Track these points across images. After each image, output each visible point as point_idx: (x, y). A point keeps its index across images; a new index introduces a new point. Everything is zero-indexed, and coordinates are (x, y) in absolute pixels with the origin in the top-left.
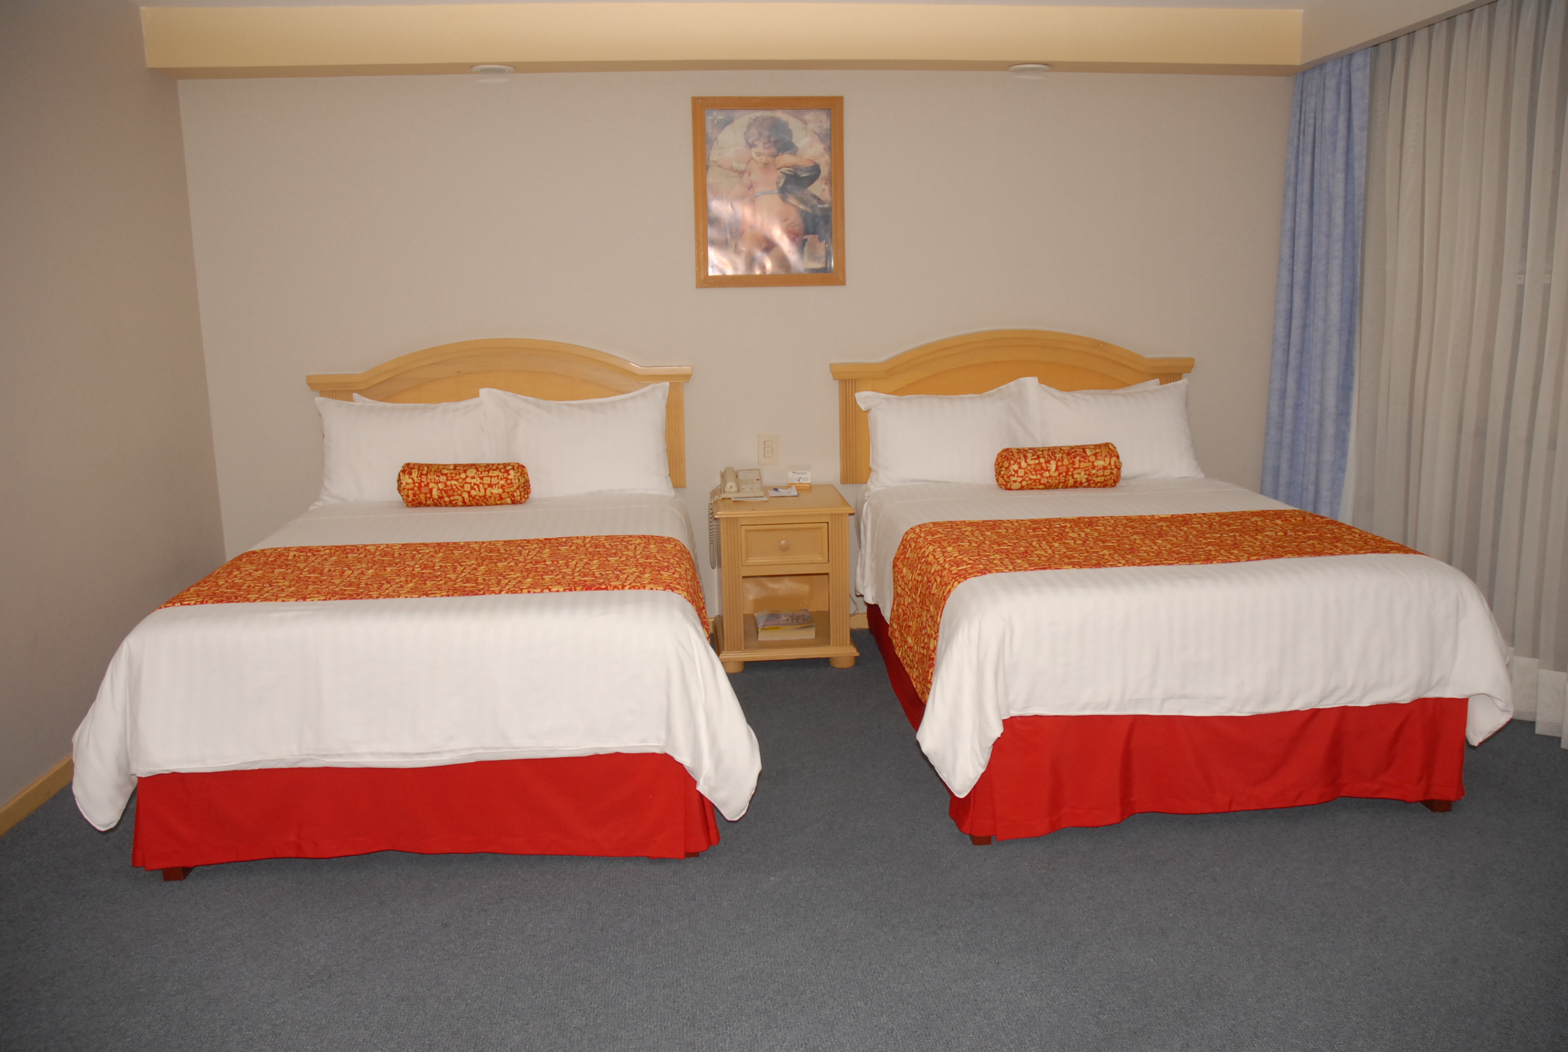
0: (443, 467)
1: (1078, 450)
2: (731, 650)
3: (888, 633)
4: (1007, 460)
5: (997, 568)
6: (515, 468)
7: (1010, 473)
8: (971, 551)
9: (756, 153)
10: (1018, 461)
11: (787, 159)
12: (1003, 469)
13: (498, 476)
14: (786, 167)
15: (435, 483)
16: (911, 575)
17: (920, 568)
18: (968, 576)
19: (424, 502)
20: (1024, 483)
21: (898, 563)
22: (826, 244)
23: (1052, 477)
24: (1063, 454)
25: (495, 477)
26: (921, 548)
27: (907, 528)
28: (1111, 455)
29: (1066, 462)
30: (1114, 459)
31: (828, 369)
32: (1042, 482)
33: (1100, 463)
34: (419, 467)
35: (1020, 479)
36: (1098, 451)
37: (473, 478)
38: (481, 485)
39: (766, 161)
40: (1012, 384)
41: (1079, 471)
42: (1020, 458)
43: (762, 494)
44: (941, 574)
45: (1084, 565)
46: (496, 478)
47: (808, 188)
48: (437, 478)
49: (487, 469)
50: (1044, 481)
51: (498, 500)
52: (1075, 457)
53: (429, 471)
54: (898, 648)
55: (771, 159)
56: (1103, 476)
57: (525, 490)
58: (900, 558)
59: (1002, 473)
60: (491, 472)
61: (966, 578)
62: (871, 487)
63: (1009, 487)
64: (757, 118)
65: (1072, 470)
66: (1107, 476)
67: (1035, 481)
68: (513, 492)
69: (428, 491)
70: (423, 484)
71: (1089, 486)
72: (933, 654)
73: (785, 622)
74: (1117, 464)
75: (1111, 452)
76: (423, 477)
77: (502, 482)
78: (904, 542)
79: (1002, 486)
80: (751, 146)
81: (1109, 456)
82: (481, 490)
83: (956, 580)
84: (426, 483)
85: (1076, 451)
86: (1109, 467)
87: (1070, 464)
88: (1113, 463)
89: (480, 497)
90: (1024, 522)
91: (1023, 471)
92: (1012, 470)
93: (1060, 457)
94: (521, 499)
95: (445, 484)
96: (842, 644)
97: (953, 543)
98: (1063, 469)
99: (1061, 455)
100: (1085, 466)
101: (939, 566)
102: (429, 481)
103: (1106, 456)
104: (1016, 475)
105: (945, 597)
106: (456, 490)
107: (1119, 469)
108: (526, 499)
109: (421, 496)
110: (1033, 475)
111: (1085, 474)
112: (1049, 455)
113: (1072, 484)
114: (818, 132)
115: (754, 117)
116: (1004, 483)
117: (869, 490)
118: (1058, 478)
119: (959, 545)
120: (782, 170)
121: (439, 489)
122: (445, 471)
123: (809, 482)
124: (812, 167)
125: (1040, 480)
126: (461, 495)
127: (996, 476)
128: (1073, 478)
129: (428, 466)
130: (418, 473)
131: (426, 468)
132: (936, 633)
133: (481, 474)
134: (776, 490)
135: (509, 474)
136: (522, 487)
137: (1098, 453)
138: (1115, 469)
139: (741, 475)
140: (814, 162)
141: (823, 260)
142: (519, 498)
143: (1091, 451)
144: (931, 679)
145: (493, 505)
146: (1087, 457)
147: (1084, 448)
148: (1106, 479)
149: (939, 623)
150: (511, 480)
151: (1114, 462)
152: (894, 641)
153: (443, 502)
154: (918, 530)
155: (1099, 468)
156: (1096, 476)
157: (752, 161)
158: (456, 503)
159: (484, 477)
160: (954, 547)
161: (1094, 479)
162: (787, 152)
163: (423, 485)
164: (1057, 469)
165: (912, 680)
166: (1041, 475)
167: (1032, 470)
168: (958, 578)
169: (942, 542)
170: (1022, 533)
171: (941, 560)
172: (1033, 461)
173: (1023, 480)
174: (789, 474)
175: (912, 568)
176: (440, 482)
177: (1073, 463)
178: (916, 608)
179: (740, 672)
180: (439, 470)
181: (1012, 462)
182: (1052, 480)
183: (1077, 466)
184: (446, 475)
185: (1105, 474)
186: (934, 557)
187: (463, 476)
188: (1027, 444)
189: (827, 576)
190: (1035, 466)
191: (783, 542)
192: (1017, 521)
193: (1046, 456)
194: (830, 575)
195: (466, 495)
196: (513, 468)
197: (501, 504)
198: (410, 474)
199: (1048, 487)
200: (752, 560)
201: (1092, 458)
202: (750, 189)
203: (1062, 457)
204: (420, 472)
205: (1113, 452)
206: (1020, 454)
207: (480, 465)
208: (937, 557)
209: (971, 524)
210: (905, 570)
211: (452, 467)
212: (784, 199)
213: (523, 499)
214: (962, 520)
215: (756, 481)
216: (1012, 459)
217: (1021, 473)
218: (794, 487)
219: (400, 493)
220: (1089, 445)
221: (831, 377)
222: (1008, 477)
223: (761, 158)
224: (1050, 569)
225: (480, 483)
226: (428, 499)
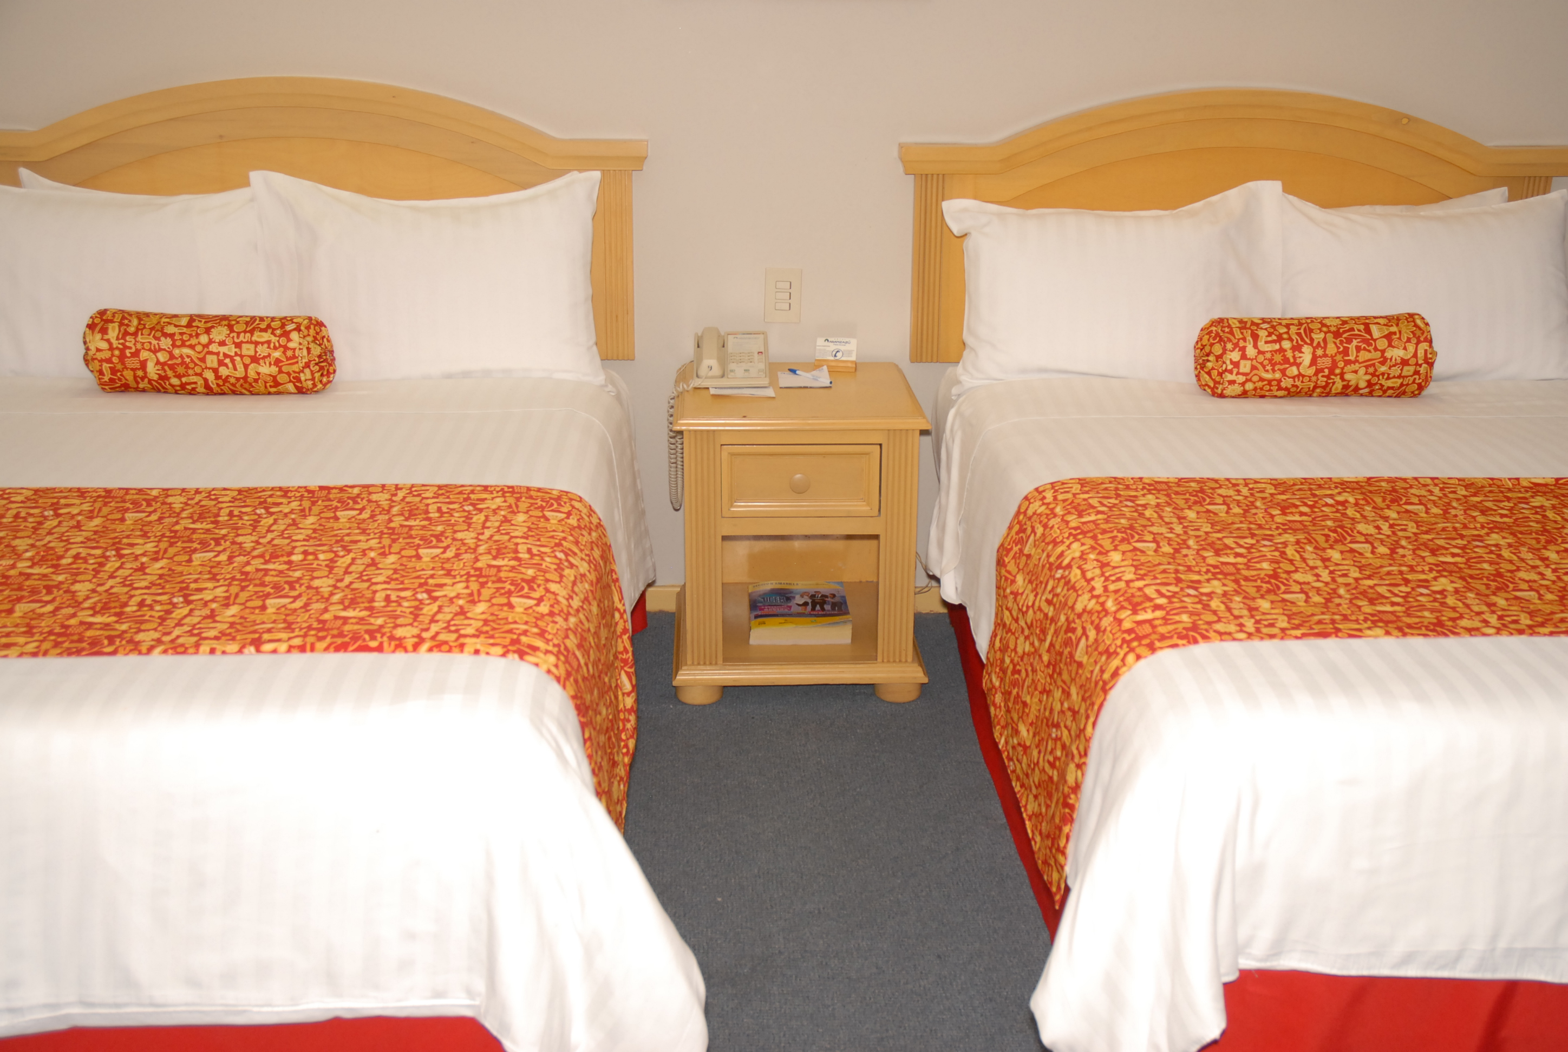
0: (167, 320)
1: (1356, 327)
2: (699, 664)
3: (982, 683)
4: (1219, 342)
5: (1219, 627)
6: (302, 328)
7: (1224, 366)
8: (1162, 567)
10: (1242, 344)
12: (1211, 358)
13: (269, 342)
15: (150, 350)
16: (1031, 597)
17: (1053, 589)
18: (1158, 644)
19: (133, 384)
20: (1249, 386)
21: (1007, 560)
23: (1304, 376)
24: (1326, 333)
25: (262, 343)
26: (1055, 543)
27: (1027, 487)
28: (1418, 338)
29: (1332, 349)
30: (1424, 346)
31: (895, 153)
32: (1283, 385)
33: (1396, 353)
34: (124, 318)
35: (1241, 379)
36: (1394, 329)
37: (222, 343)
38: (238, 359)
40: (1233, 193)
41: (1356, 367)
42: (1244, 339)
43: (765, 382)
44: (1097, 621)
45: (1409, 626)
46: (266, 345)
48: (154, 342)
49: (248, 329)
50: (1286, 383)
51: (271, 387)
52: (1349, 341)
53: (140, 327)
54: (998, 727)
56: (1400, 377)
57: (322, 368)
58: (1012, 549)
59: (1209, 365)
60: (257, 334)
61: (1152, 649)
62: (964, 378)
63: (1219, 391)
65: (1341, 364)
66: (1407, 377)
67: (1270, 382)
68: (299, 373)
69: (138, 366)
70: (128, 352)
71: (1371, 394)
72: (1072, 796)
73: (800, 609)
74: (1429, 356)
75: (1418, 333)
76: (128, 338)
77: (277, 354)
78: (1021, 517)
79: (1206, 388)
81: (1414, 341)
82: (238, 367)
83: (1132, 650)
84: (133, 350)
85: (1352, 329)
86: (1413, 361)
87: (1340, 353)
88: (1421, 353)
89: (238, 379)
90: (1259, 485)
91: (1248, 363)
92: (1228, 362)
93: (1321, 340)
94: (314, 385)
95: (170, 353)
96: (897, 660)
97: (1123, 540)
98: (1325, 363)
99: (1322, 335)
100: (1366, 358)
101: (1094, 601)
102: (139, 346)
103: (1409, 340)
104: (1235, 371)
105: (1105, 683)
106: (192, 365)
107: (1431, 365)
108: (325, 385)
109: (125, 373)
110: (1267, 371)
111: (1366, 373)
112: (1299, 334)
113: (1339, 391)
116: (1212, 384)
117: (958, 382)
118: (1314, 379)
119: (1135, 549)
121: (158, 363)
122: (170, 329)
123: (853, 358)
125: (1279, 381)
126: (200, 375)
127: (1196, 368)
128: (1343, 379)
129: (141, 316)
130: (120, 331)
131: (135, 322)
132: (1081, 756)
133: (238, 337)
134: (793, 371)
135: (289, 340)
136: (316, 364)
137: (1395, 333)
138: (1425, 365)
139: (731, 342)
142: (310, 383)
143: (1380, 330)
144: (1065, 847)
145: (263, 394)
146: (1371, 341)
147: (1366, 323)
148: (1405, 383)
149: (1090, 738)
150: (294, 350)
151: (1423, 352)
152: (992, 709)
153: (169, 387)
154: (1049, 495)
155: (1393, 362)
156: (1386, 376)
158: (194, 389)
159: (242, 342)
160: (1124, 553)
161: (1383, 382)
163: (129, 355)
164: (1314, 362)
165: (1024, 815)
166: (1283, 372)
167: (1266, 362)
168: (1135, 644)
169: (1100, 536)
170: (1260, 517)
171: (1098, 584)
172: (1269, 345)
173: (1247, 381)
174: (818, 344)
175: (1034, 580)
176: (160, 350)
177: (1346, 352)
178: (1039, 672)
179: (713, 704)
180: (158, 327)
181: (1229, 346)
182: (1302, 382)
183: (1352, 358)
184: (172, 336)
185: (1404, 373)
186: (1083, 573)
187: (204, 339)
188: (1257, 312)
189: (875, 542)
190: (1273, 355)
191: (798, 476)
192: (1246, 482)
193: (1294, 337)
194: (881, 538)
195: (210, 376)
196: (298, 329)
197: (278, 393)
198: (104, 331)
199: (1292, 393)
200: (741, 507)
201: (1382, 344)
203: (1325, 340)
204: (123, 328)
205: (1423, 334)
206: (1244, 331)
207: (237, 319)
208: (1089, 575)
209: (1154, 486)
210: (1020, 579)
211: (184, 322)
213: (320, 386)
214: (1137, 475)
215: (756, 354)
216: (1230, 340)
217: (1245, 367)
218: (825, 368)
219: (87, 365)
220: (1375, 318)
221: (901, 169)
222: (1220, 374)
224: (1337, 636)
225: (236, 354)
226: (139, 380)
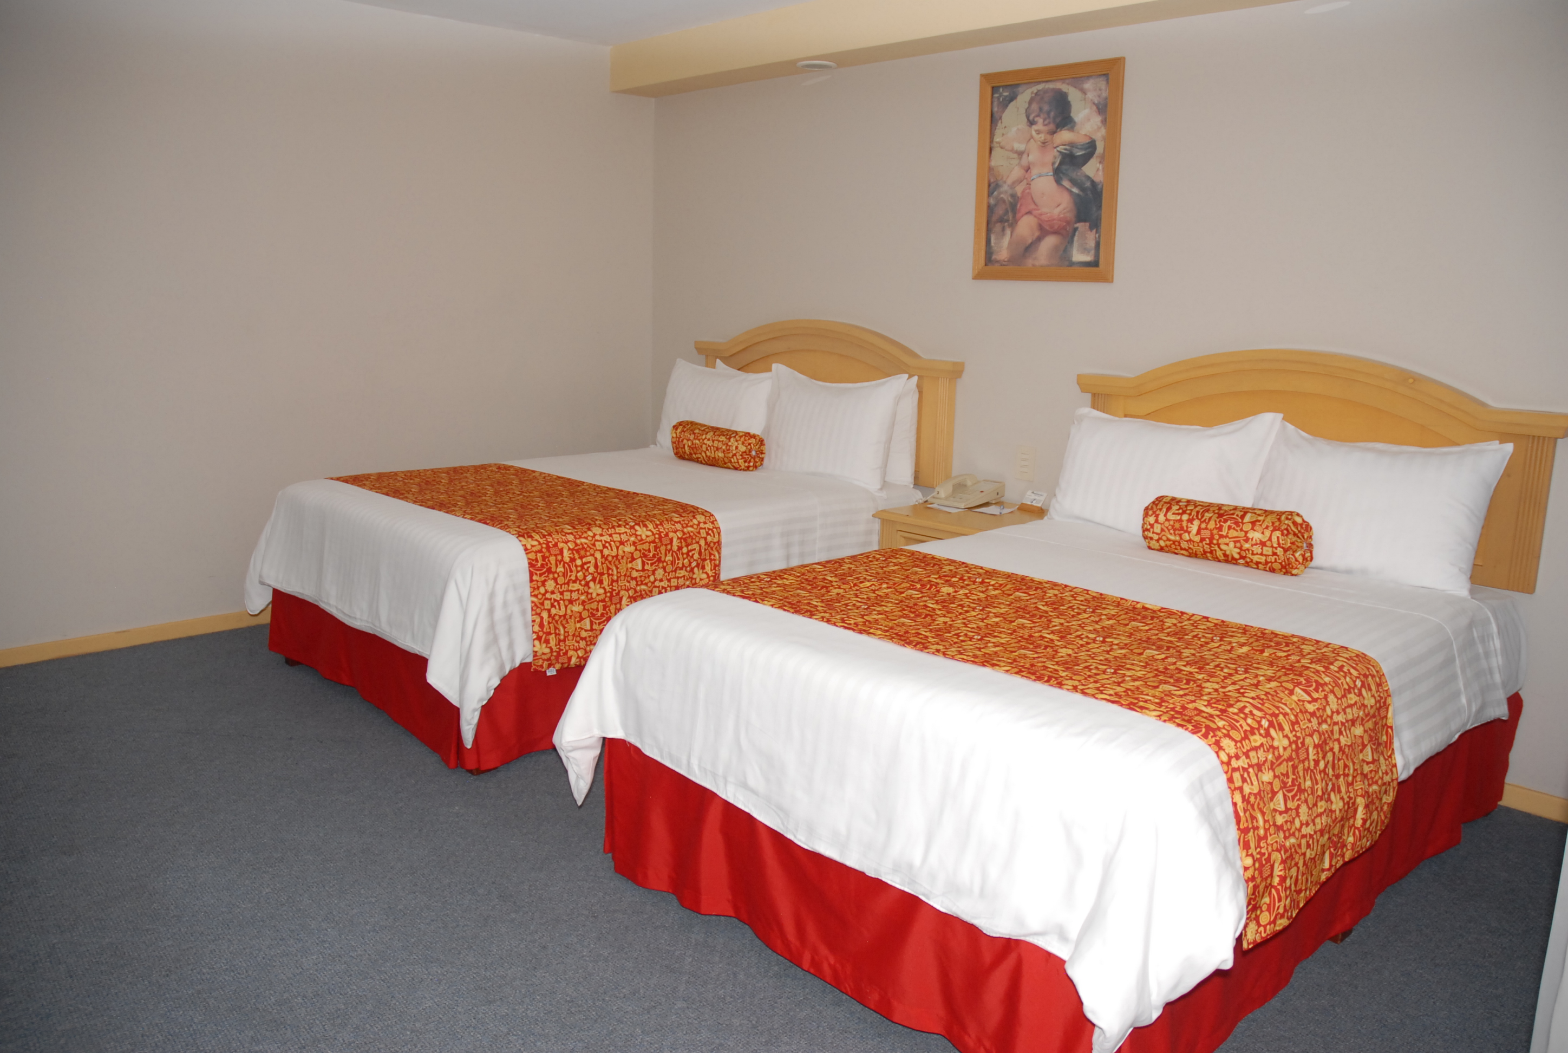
4: (1148, 509)
7: (1146, 526)
9: (1036, 131)
11: (1065, 136)
14: (1063, 145)
20: (1163, 543)
22: (1096, 233)
23: (1192, 542)
24: (1212, 513)
29: (1212, 525)
32: (1183, 546)
33: (1257, 536)
36: (1258, 518)
39: (1045, 140)
41: (1227, 540)
42: (1159, 510)
47: (1083, 168)
48: (689, 436)
50: (1181, 544)
52: (1227, 521)
55: (1049, 137)
64: (1038, 91)
65: (1217, 537)
67: (1175, 542)
69: (682, 446)
71: (1243, 565)
75: (1277, 523)
80: (1031, 123)
84: (682, 439)
85: (1230, 514)
87: (1216, 528)
92: (1147, 523)
93: (1207, 517)
98: (1206, 534)
99: (1208, 514)
100: (1234, 535)
102: (684, 437)
103: (1267, 527)
106: (698, 448)
107: (1286, 549)
111: (1237, 547)
112: (1195, 512)
113: (1220, 557)
114: (1096, 102)
115: (1035, 91)
118: (1201, 544)
120: (1058, 149)
123: (1041, 505)
124: (1088, 143)
128: (1221, 548)
137: (1258, 521)
140: (1091, 138)
141: (1093, 252)
143: (1250, 517)
146: (1241, 524)
147: (1242, 511)
153: (692, 458)
155: (1254, 542)
156: (1251, 552)
157: (1032, 140)
158: (700, 461)
162: (1066, 128)
164: (1198, 533)
166: (1180, 536)
167: (1170, 527)
173: (1161, 539)
177: (1220, 529)
181: (1150, 513)
182: (1191, 545)
183: (1224, 533)
190: (1175, 523)
193: (1192, 513)
199: (1186, 553)
201: (1249, 527)
202: (1027, 171)
203: (1209, 518)
205: (1282, 525)
212: (1058, 181)
216: (1152, 509)
217: (1158, 528)
220: (1249, 509)
221: (1079, 389)
222: (1144, 531)
223: (1040, 136)
226: (684, 453)
